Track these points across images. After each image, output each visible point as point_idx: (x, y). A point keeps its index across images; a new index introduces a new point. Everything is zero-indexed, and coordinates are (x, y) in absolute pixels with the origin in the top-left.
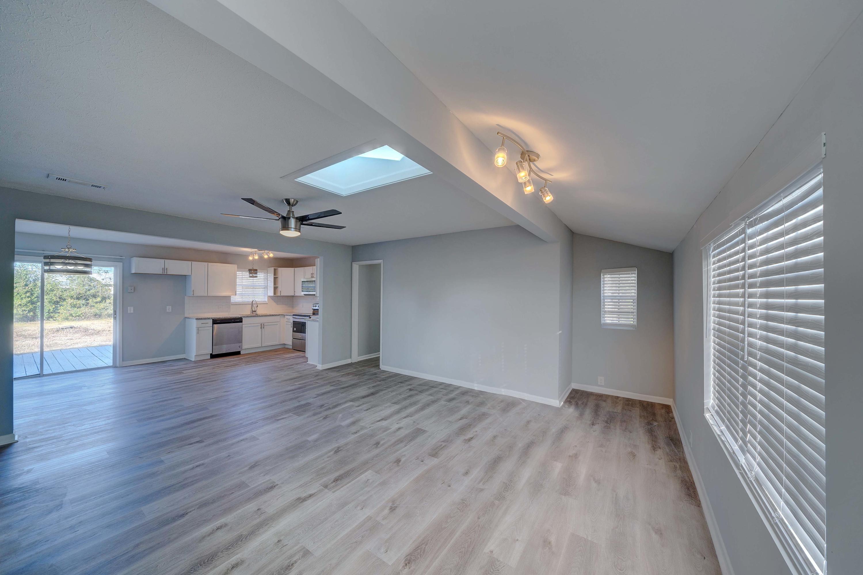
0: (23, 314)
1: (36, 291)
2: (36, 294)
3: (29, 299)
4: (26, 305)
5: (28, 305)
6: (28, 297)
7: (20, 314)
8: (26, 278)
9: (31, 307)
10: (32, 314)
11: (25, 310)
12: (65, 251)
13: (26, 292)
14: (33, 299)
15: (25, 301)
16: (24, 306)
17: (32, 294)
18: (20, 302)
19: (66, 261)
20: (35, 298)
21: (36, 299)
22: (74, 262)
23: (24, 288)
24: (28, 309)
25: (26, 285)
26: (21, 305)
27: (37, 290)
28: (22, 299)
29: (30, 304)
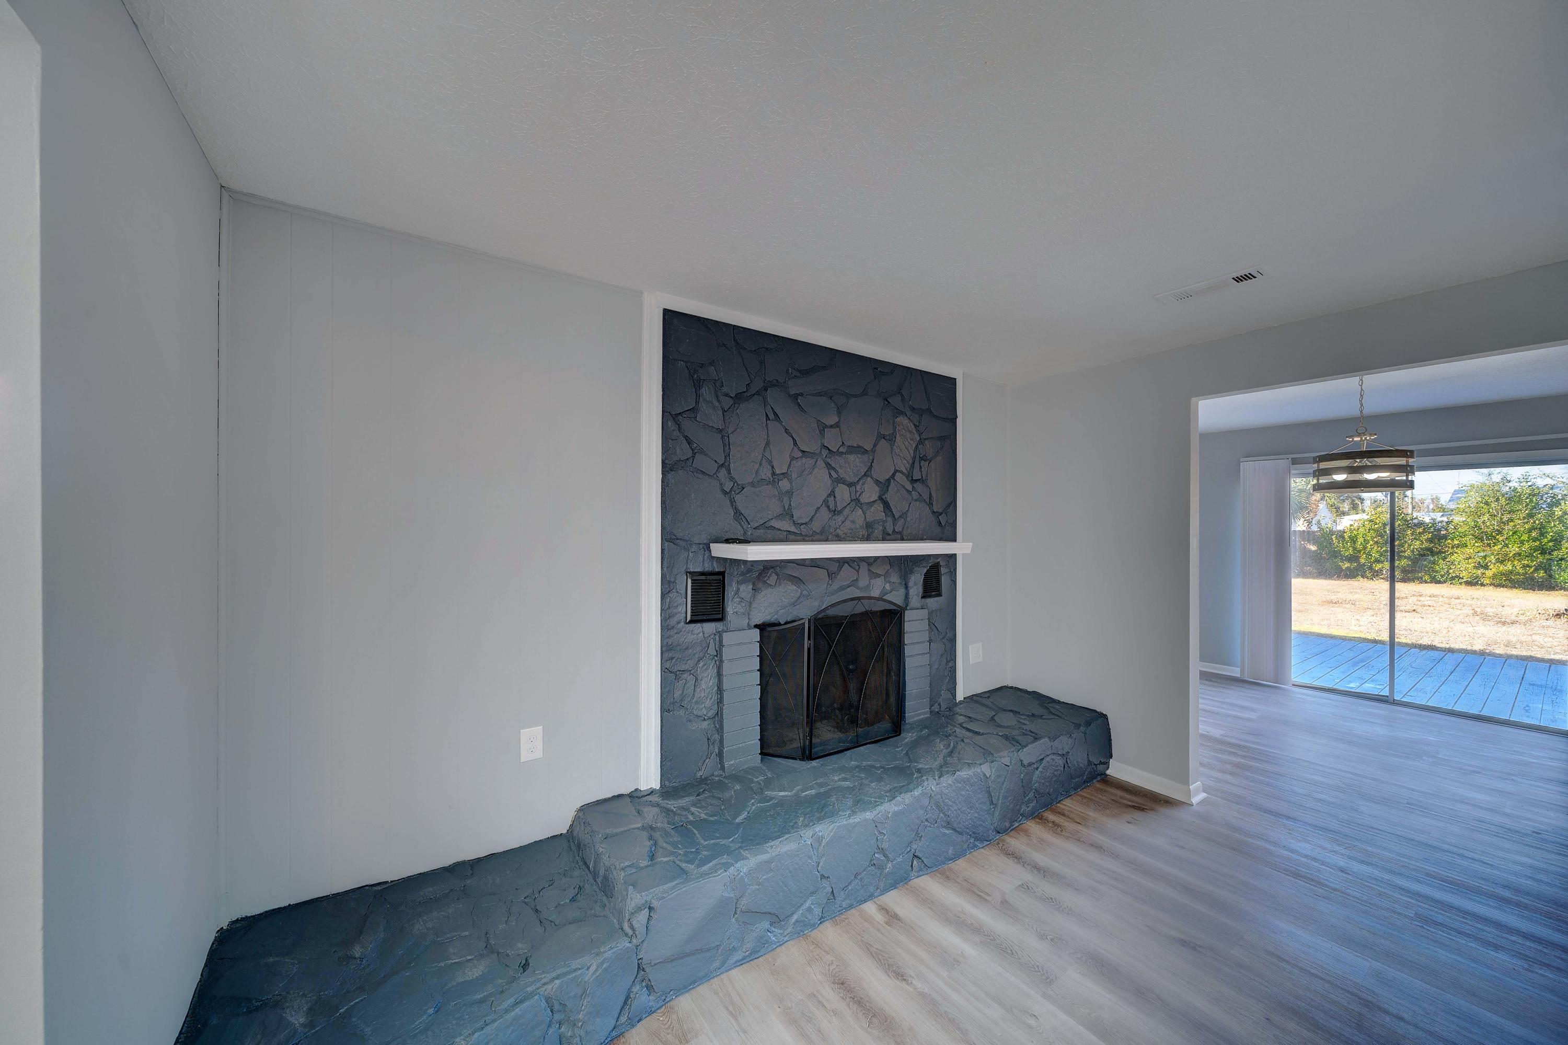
0: (1525, 574)
1: (1551, 528)
2: (1551, 534)
3: (1537, 543)
4: (1530, 555)
5: (1534, 554)
6: (1535, 540)
7: (1519, 574)
8: (1531, 501)
9: (1540, 559)
10: (1542, 573)
11: (1528, 566)
12: (1352, 441)
13: (1530, 531)
14: (1544, 545)
15: (1527, 547)
16: (1527, 556)
17: (1542, 534)
18: (1517, 549)
19: (1355, 463)
20: (1549, 542)
21: (1551, 544)
22: (1370, 462)
23: (1526, 520)
24: (1535, 563)
25: (1531, 516)
26: (1520, 554)
27: (1552, 525)
28: (1522, 542)
29: (1539, 554)
